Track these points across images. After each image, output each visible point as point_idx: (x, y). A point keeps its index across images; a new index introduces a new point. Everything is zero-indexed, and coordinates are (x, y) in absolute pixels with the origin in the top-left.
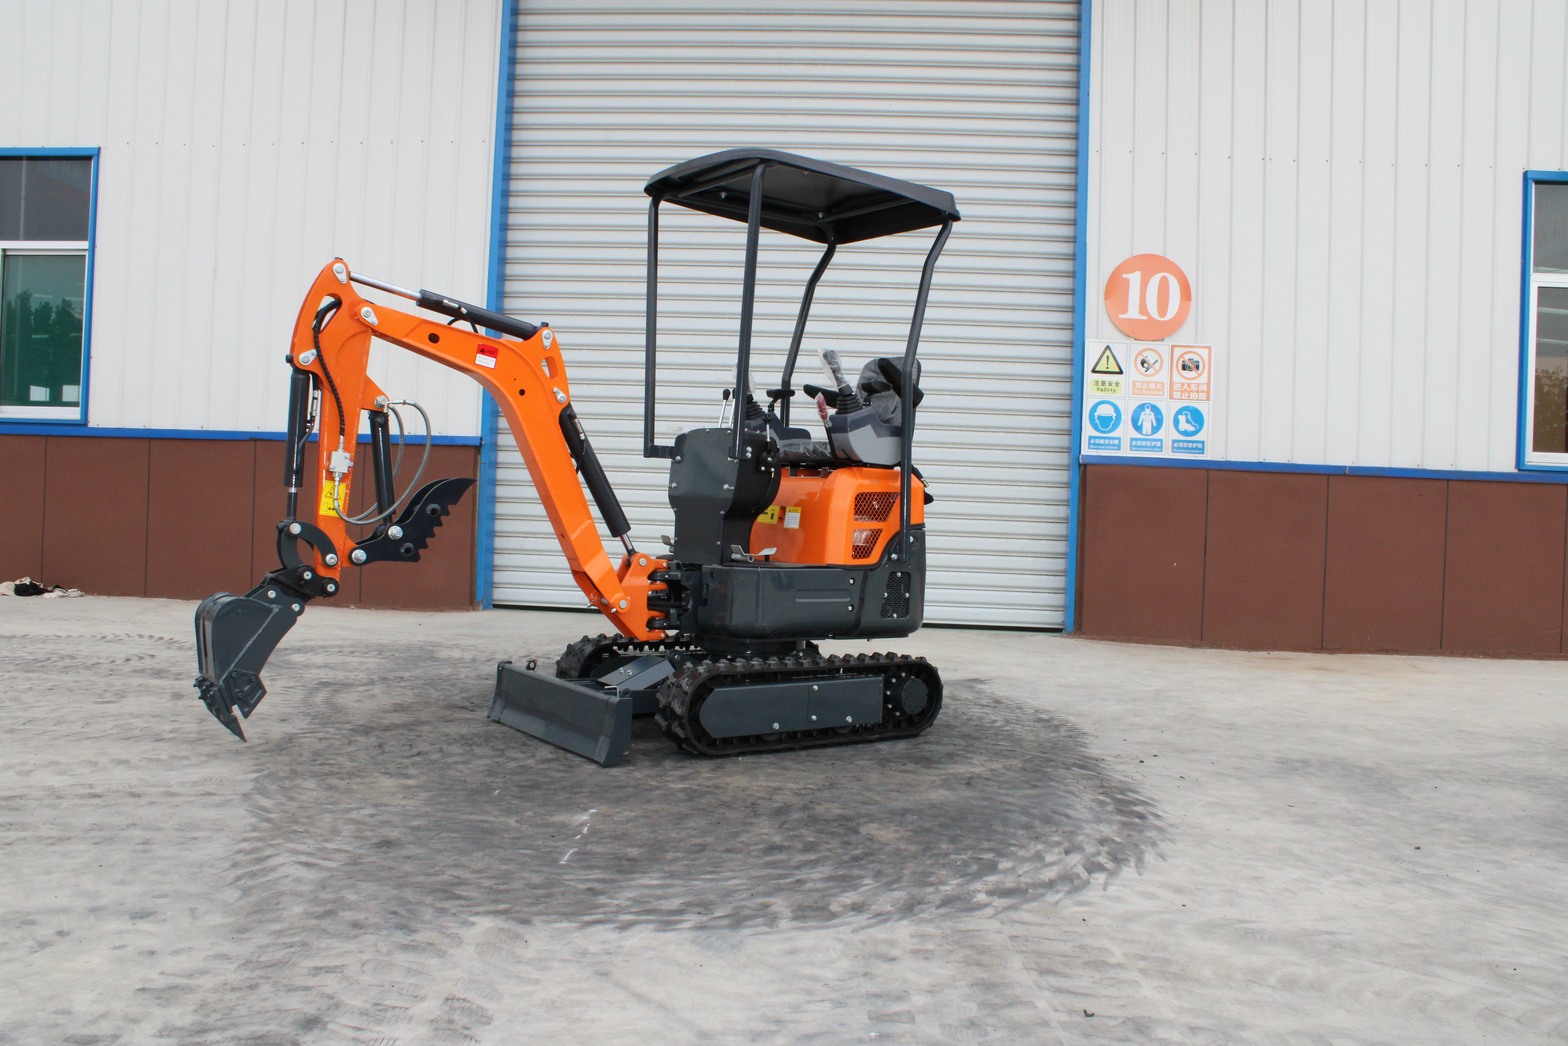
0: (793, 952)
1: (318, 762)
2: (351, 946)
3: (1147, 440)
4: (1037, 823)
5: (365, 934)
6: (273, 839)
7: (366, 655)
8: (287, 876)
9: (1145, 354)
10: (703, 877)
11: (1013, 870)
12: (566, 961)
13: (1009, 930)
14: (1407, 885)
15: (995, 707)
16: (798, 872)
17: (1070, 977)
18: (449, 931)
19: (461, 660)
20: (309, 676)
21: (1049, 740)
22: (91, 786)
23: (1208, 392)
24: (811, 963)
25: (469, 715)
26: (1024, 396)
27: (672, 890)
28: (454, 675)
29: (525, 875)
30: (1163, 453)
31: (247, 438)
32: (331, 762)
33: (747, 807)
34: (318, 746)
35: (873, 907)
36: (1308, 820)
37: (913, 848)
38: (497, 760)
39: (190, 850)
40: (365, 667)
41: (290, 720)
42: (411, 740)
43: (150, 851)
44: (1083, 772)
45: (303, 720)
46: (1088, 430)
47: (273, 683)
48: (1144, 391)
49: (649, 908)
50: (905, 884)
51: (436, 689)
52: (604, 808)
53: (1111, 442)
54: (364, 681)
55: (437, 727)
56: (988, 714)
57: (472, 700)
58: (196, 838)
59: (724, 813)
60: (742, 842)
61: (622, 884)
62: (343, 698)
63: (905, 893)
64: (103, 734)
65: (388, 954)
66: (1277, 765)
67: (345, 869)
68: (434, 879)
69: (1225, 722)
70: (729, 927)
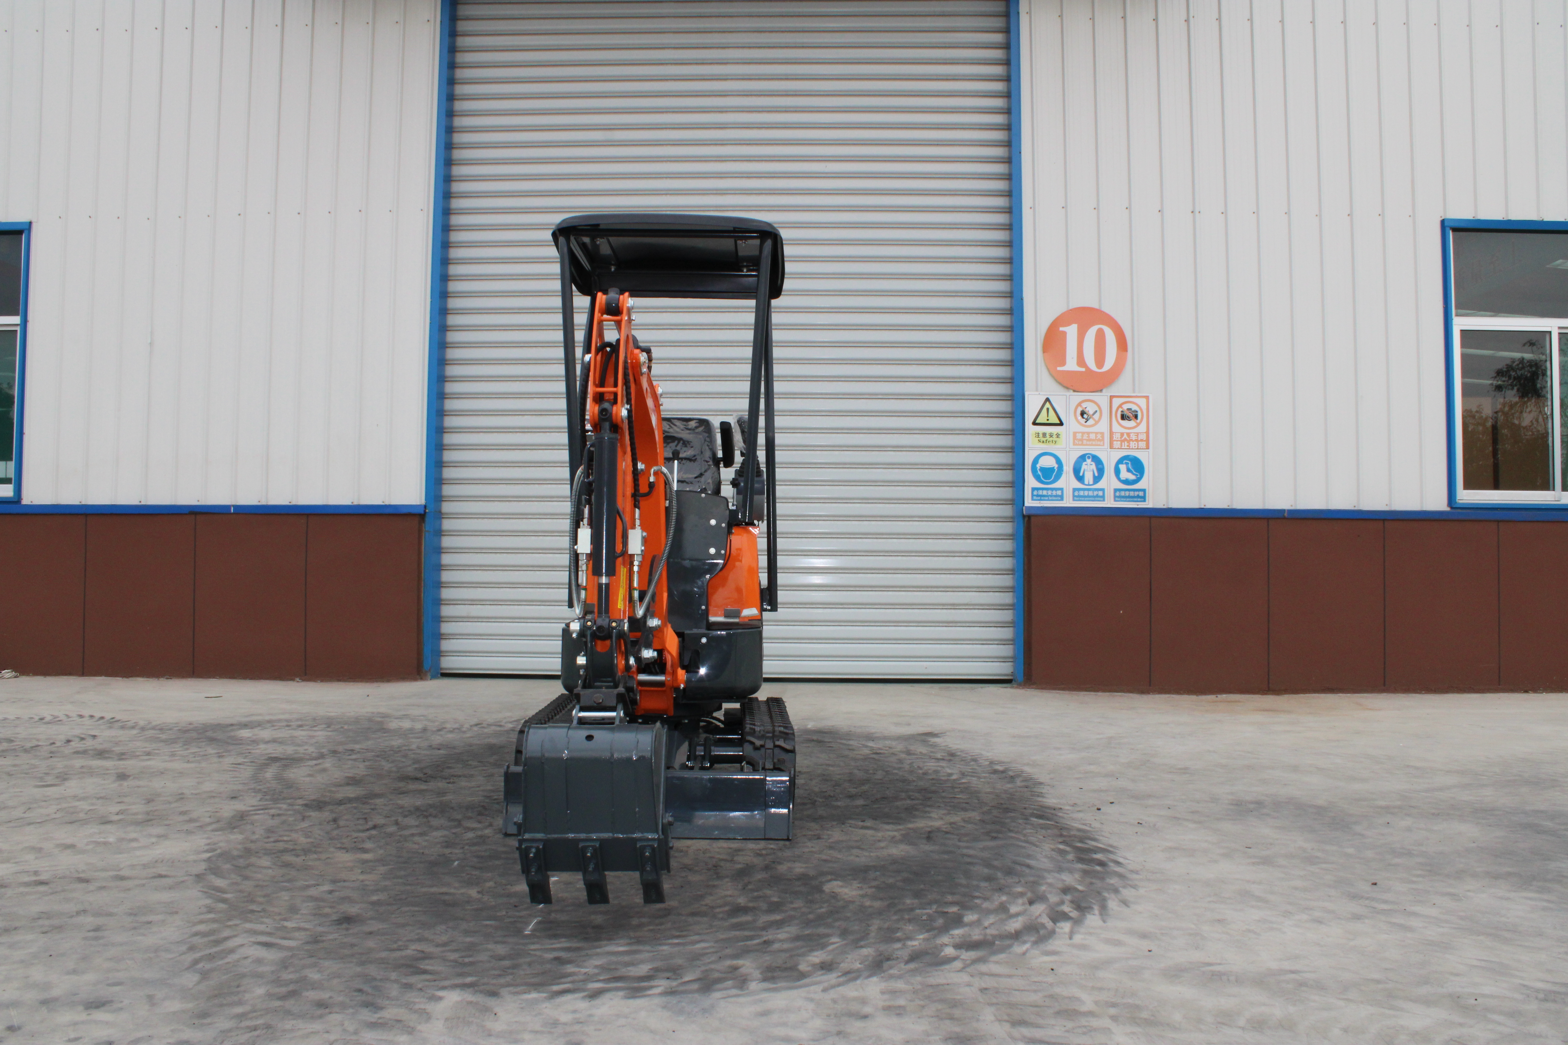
0: (765, 1013)
1: (272, 839)
2: (317, 1026)
3: (1088, 490)
4: (999, 875)
5: (330, 1013)
6: (229, 920)
7: (315, 729)
8: (246, 958)
9: (1084, 405)
10: (670, 941)
11: (978, 922)
12: (537, 1032)
13: (978, 983)
14: (1366, 921)
15: (950, 760)
16: (764, 933)
17: (1043, 1027)
18: (417, 1007)
19: (411, 730)
20: (257, 751)
21: (1006, 792)
22: (36, 873)
23: (1147, 441)
24: (785, 1024)
25: (423, 787)
26: (967, 450)
27: (638, 956)
28: (405, 746)
29: (489, 946)
30: (1106, 502)
31: (187, 512)
32: (285, 838)
33: (709, 870)
34: (271, 823)
35: (842, 965)
36: (1266, 861)
37: (877, 904)
38: (454, 831)
39: (144, 935)
40: (314, 740)
41: (241, 798)
42: (366, 813)
43: (103, 937)
44: (1041, 821)
45: (254, 797)
46: (1030, 482)
47: (221, 760)
48: (1085, 442)
49: (617, 975)
50: (872, 940)
51: (388, 761)
52: (566, 877)
53: (1054, 493)
54: (314, 755)
55: (391, 800)
56: (943, 767)
57: (424, 771)
58: (150, 923)
59: (687, 876)
60: (706, 905)
61: (589, 952)
62: (293, 773)
63: (873, 949)
64: (47, 818)
65: (356, 1033)
66: (1232, 807)
67: (306, 948)
68: (398, 954)
69: (1179, 767)
70: (698, 991)
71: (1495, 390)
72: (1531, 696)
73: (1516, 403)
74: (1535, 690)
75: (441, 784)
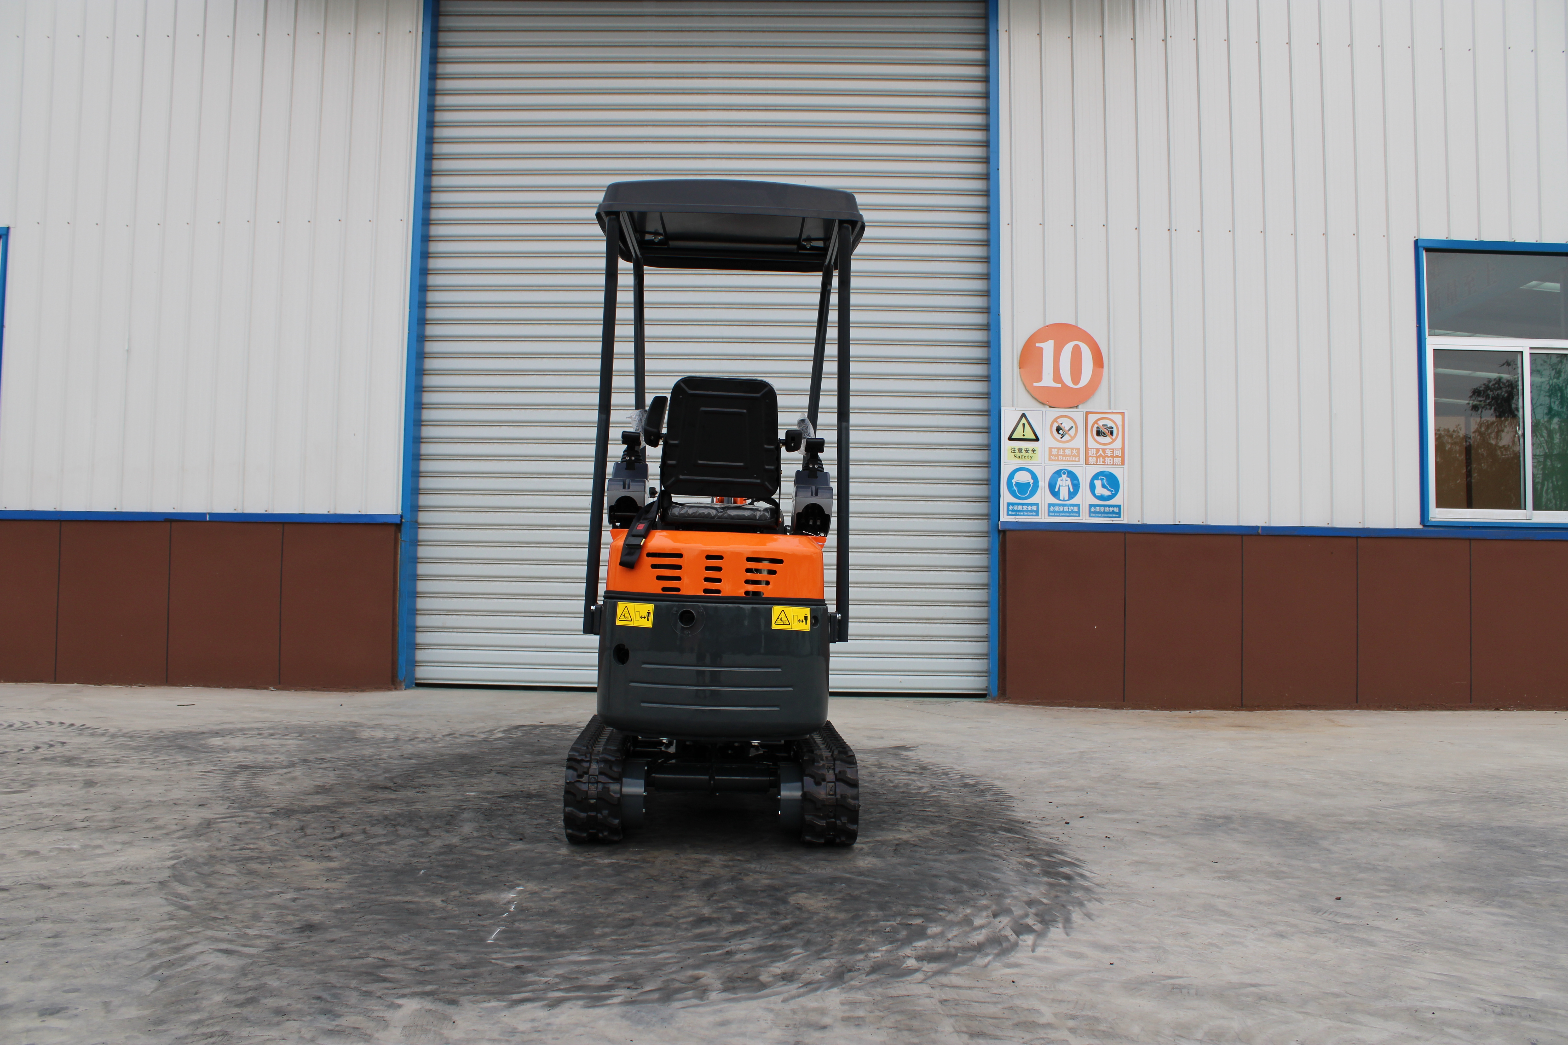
0: (724, 1023)
1: (238, 847)
2: (274, 1033)
4: (965, 887)
5: (288, 1020)
6: (191, 927)
7: (286, 737)
8: (206, 965)
9: (1060, 421)
10: (633, 951)
11: (942, 934)
12: (494, 1040)
13: (938, 994)
14: (1329, 935)
15: (921, 774)
16: (727, 943)
17: (1001, 1039)
18: (375, 1014)
19: (383, 739)
20: (227, 759)
21: (975, 805)
23: (1123, 457)
24: (743, 1035)
25: (393, 796)
26: (942, 464)
27: (600, 966)
28: (376, 755)
29: (451, 955)
30: (1081, 517)
31: (162, 519)
32: (252, 846)
34: (238, 830)
35: (803, 976)
36: (1232, 875)
37: (842, 916)
38: (421, 840)
39: (104, 942)
40: (284, 749)
41: (209, 805)
42: (333, 822)
43: (61, 944)
44: (1009, 835)
45: (222, 804)
46: (1006, 497)
47: (190, 767)
48: (1060, 458)
49: (577, 984)
50: (834, 952)
51: (359, 770)
52: (531, 886)
53: (1029, 508)
54: (284, 763)
55: (360, 809)
56: (914, 781)
57: (395, 780)
58: (110, 929)
59: (653, 886)
60: (670, 916)
61: (551, 961)
62: (263, 781)
63: (835, 961)
64: (11, 825)
65: (312, 1040)
66: (1201, 822)
67: (267, 955)
68: (360, 961)
69: (1148, 782)
70: (659, 1000)
71: (1472, 410)
72: (1502, 713)
73: (1493, 423)
74: (1506, 708)
75: (411, 793)
